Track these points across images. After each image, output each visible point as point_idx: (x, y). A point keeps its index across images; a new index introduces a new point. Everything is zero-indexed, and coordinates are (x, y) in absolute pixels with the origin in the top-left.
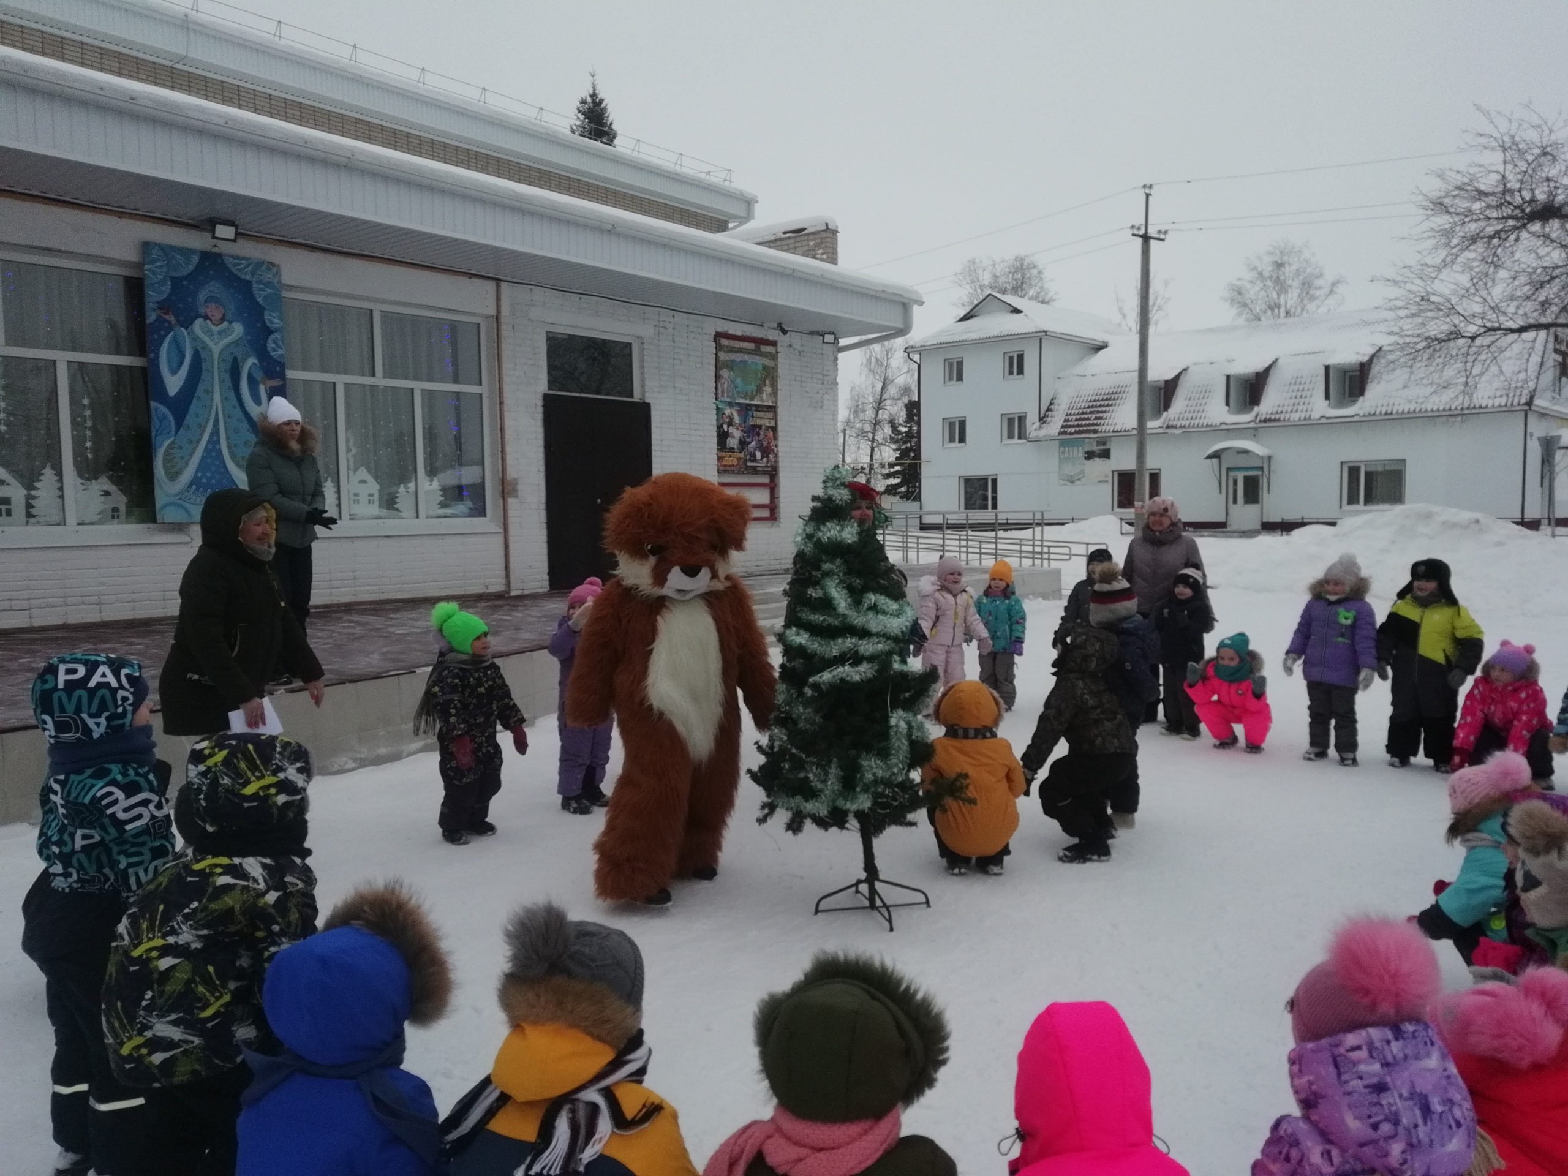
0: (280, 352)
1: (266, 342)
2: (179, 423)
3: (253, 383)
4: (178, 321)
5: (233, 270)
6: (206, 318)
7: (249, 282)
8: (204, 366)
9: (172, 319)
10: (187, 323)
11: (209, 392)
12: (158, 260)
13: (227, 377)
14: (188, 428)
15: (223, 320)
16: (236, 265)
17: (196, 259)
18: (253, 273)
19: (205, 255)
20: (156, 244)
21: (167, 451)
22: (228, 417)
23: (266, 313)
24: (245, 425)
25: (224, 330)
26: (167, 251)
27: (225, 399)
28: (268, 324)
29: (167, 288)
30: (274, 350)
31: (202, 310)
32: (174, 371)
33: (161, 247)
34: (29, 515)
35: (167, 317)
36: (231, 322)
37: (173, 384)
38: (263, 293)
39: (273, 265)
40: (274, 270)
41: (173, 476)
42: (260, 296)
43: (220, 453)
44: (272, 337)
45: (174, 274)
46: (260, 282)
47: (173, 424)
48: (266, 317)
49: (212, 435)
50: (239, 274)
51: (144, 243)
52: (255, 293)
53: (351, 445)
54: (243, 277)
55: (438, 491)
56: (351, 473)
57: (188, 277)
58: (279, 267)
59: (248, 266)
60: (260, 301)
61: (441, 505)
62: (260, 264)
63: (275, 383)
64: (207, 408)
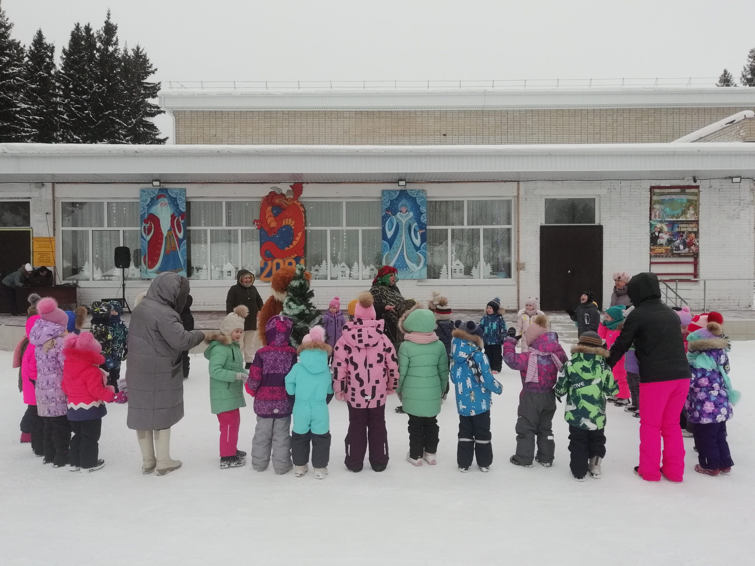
0: (425, 220)
1: (420, 217)
2: (391, 247)
3: (415, 232)
4: (392, 214)
5: (410, 194)
6: (401, 212)
7: (415, 198)
8: (400, 228)
9: (390, 213)
10: (395, 214)
11: (401, 236)
12: (386, 195)
13: (407, 230)
14: (394, 248)
15: (406, 212)
16: (411, 193)
17: (398, 193)
18: (417, 195)
19: (401, 191)
20: (386, 190)
21: (386, 256)
22: (407, 244)
23: (421, 207)
24: (413, 246)
25: (407, 215)
26: (389, 191)
27: (406, 238)
28: (421, 211)
29: (389, 204)
30: (423, 220)
31: (400, 209)
32: (390, 230)
34: (350, 276)
35: (388, 213)
36: (409, 212)
37: (390, 234)
38: (420, 201)
39: (424, 190)
40: (424, 192)
41: (388, 264)
42: (419, 202)
43: (403, 256)
44: (423, 215)
45: (391, 199)
46: (419, 197)
47: (389, 248)
48: (421, 209)
49: (401, 250)
50: (412, 196)
51: (383, 191)
52: (417, 201)
53: (454, 251)
54: (414, 196)
55: (489, 268)
56: (453, 262)
57: (396, 199)
58: (426, 191)
59: (415, 192)
60: (419, 203)
61: (491, 273)
62: (419, 191)
63: (423, 231)
64: (400, 241)
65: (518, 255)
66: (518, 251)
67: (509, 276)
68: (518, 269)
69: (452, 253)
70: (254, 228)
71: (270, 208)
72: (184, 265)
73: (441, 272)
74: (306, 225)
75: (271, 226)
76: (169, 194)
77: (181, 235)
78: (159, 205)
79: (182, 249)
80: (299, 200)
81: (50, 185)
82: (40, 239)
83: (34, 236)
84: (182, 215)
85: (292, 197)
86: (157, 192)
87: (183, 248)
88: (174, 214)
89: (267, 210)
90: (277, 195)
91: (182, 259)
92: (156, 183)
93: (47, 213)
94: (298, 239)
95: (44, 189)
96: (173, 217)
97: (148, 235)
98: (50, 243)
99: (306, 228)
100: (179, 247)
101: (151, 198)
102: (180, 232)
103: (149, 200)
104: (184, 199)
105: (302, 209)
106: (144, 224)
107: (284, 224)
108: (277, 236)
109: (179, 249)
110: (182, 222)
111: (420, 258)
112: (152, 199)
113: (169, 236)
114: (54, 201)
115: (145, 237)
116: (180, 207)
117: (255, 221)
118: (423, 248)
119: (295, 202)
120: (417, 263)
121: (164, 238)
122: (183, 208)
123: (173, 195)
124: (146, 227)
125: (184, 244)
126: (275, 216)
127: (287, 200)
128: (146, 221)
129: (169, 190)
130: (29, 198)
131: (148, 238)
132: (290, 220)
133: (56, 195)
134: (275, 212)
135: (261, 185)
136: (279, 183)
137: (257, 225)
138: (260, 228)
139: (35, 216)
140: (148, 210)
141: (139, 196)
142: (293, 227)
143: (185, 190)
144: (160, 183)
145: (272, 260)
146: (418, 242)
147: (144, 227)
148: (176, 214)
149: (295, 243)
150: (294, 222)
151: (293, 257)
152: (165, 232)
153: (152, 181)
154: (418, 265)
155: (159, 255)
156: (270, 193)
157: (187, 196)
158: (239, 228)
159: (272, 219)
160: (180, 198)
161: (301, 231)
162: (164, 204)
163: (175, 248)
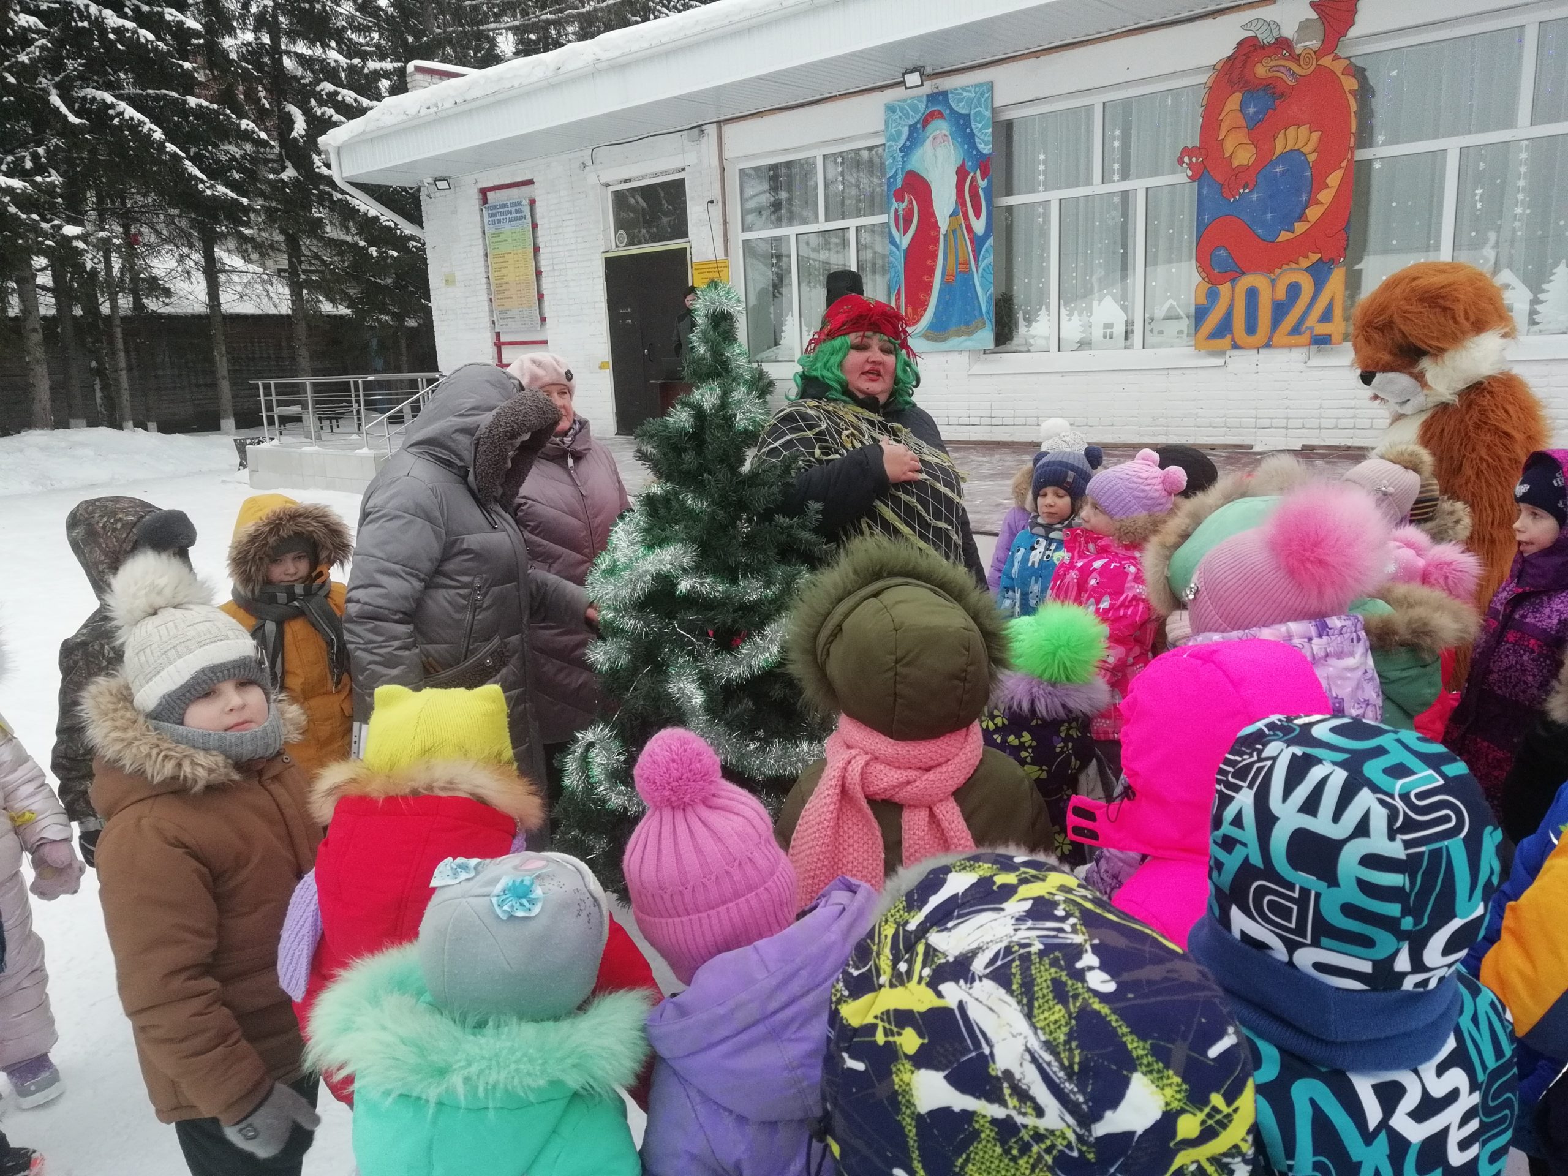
71: (1234, 101)
72: (988, 312)
74: (1365, 139)
75: (1236, 163)
76: (950, 107)
77: (979, 226)
78: (928, 143)
79: (982, 266)
80: (1342, 52)
82: (704, 266)
83: (694, 260)
84: (984, 165)
86: (922, 107)
87: (985, 262)
88: (963, 165)
89: (1227, 109)
90: (1263, 47)
91: (984, 295)
92: (913, 79)
93: (712, 202)
94: (1326, 196)
95: (704, 141)
96: (962, 174)
97: (905, 232)
98: (717, 275)
99: (1362, 154)
100: (977, 261)
101: (910, 126)
102: (978, 215)
103: (906, 131)
104: (988, 114)
105: (1350, 84)
106: (895, 205)
107: (1279, 148)
108: (1255, 197)
109: (977, 267)
110: (982, 184)
112: (913, 129)
114: (723, 169)
115: (898, 240)
116: (977, 140)
117: (1186, 151)
119: (1326, 61)
121: (942, 238)
122: (986, 144)
123: (961, 108)
124: (901, 212)
125: (987, 251)
127: (1296, 58)
128: (899, 197)
129: (950, 96)
130: (683, 169)
131: (905, 241)
133: (727, 154)
135: (1208, 22)
137: (1190, 166)
138: (1198, 175)
139: (696, 212)
140: (904, 162)
141: (882, 128)
143: (991, 86)
144: (924, 76)
145: (1233, 280)
147: (896, 211)
148: (969, 164)
149: (1314, 213)
151: (1305, 263)
152: (943, 223)
153: (903, 75)
155: (931, 288)
156: (1241, 44)
157: (996, 105)
158: (1138, 185)
159: (1241, 136)
160: (979, 113)
161: (1344, 164)
162: (940, 139)
163: (967, 263)
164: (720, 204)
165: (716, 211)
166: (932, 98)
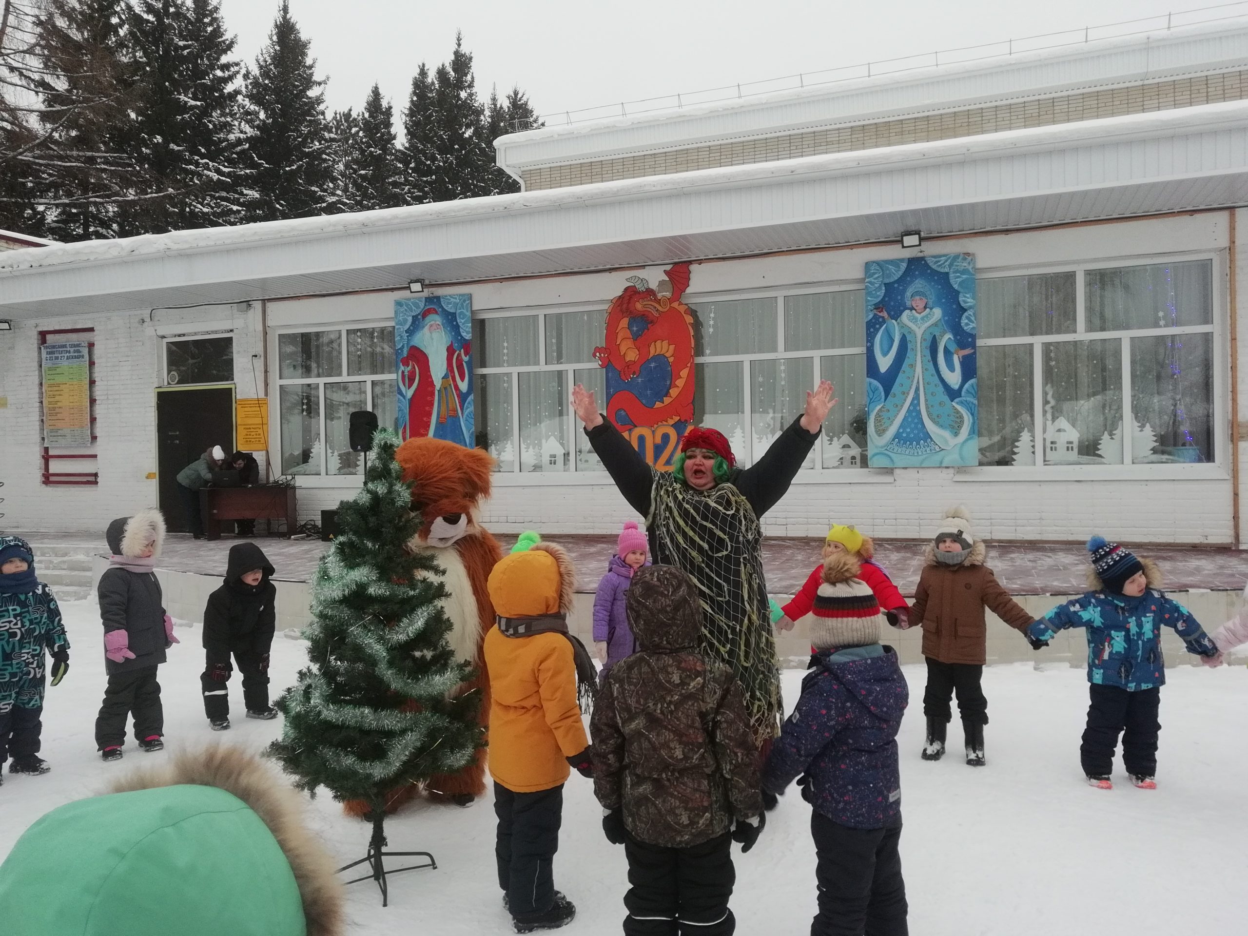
0: (972, 325)
1: (960, 318)
2: (887, 393)
3: (948, 353)
4: (889, 314)
5: (934, 267)
6: (912, 309)
7: (947, 273)
8: (910, 346)
9: (885, 314)
10: (896, 316)
11: (913, 366)
12: (875, 274)
13: (928, 353)
14: (895, 395)
15: (925, 308)
16: (936, 263)
17: (904, 266)
18: (950, 266)
19: (911, 261)
20: (874, 262)
21: (877, 414)
22: (927, 384)
23: (961, 295)
24: (941, 389)
25: (927, 316)
26: (881, 264)
27: (925, 370)
28: (963, 304)
29: (881, 293)
30: (967, 324)
31: (908, 304)
32: (885, 354)
33: (878, 263)
35: (881, 314)
36: (931, 309)
37: (884, 363)
38: (958, 280)
39: (968, 254)
40: (970, 258)
41: (880, 432)
42: (955, 283)
43: (919, 412)
44: (966, 314)
45: (887, 281)
47: (883, 393)
48: (961, 299)
49: (913, 399)
50: (939, 269)
51: (867, 263)
52: (952, 281)
53: (1049, 397)
54: (942, 270)
55: (1148, 437)
56: (1049, 423)
57: (899, 281)
58: (974, 255)
59: (946, 261)
60: (956, 287)
61: (1155, 451)
62: (956, 257)
63: (968, 351)
64: (911, 378)
65: (1234, 400)
66: (1234, 391)
67: (1209, 456)
68: (1234, 438)
69: (1046, 402)
70: (595, 365)
71: (624, 322)
72: (471, 444)
73: (1015, 450)
74: (700, 352)
75: (628, 359)
76: (443, 308)
77: (464, 386)
78: (426, 329)
79: (466, 413)
80: (684, 301)
81: (258, 306)
82: (245, 403)
83: (238, 397)
84: (466, 346)
85: (668, 294)
86: (422, 305)
87: (468, 410)
88: (452, 345)
89: (620, 326)
90: (639, 293)
91: (467, 432)
92: (416, 287)
93: (256, 356)
94: (680, 383)
95: (251, 312)
96: (450, 351)
97: (410, 387)
98: (258, 409)
99: (699, 360)
100: (462, 409)
101: (413, 317)
102: (462, 379)
103: (410, 319)
104: (469, 314)
105: (689, 319)
106: (402, 368)
107: (652, 352)
108: (640, 380)
109: (462, 414)
110: (466, 359)
111: (961, 417)
112: (415, 318)
113: (445, 388)
114: (265, 333)
115: (404, 392)
117: (597, 349)
118: (968, 391)
119: (675, 305)
120: (953, 428)
121: (436, 393)
122: (468, 333)
123: (450, 308)
124: (406, 373)
125: (469, 403)
126: (636, 337)
127: (658, 301)
128: (405, 362)
130: (232, 331)
131: (410, 393)
132: (665, 343)
133: (269, 323)
134: (635, 329)
135: (607, 274)
136: (644, 267)
137: (600, 358)
138: (607, 365)
139: (241, 362)
140: (408, 340)
141: (393, 315)
142: (671, 360)
143: (470, 297)
144: (424, 286)
146: (954, 378)
147: (403, 372)
148: (455, 345)
149: (674, 392)
150: (672, 347)
151: (671, 422)
152: (438, 383)
153: (409, 283)
154: (956, 434)
155: (429, 426)
156: (626, 289)
157: (474, 308)
158: (569, 368)
159: (629, 343)
160: (461, 313)
161: (689, 365)
162: (435, 327)
163: (455, 410)
164: (262, 358)
165: (259, 363)
166: (429, 300)
